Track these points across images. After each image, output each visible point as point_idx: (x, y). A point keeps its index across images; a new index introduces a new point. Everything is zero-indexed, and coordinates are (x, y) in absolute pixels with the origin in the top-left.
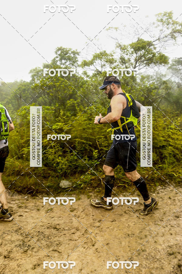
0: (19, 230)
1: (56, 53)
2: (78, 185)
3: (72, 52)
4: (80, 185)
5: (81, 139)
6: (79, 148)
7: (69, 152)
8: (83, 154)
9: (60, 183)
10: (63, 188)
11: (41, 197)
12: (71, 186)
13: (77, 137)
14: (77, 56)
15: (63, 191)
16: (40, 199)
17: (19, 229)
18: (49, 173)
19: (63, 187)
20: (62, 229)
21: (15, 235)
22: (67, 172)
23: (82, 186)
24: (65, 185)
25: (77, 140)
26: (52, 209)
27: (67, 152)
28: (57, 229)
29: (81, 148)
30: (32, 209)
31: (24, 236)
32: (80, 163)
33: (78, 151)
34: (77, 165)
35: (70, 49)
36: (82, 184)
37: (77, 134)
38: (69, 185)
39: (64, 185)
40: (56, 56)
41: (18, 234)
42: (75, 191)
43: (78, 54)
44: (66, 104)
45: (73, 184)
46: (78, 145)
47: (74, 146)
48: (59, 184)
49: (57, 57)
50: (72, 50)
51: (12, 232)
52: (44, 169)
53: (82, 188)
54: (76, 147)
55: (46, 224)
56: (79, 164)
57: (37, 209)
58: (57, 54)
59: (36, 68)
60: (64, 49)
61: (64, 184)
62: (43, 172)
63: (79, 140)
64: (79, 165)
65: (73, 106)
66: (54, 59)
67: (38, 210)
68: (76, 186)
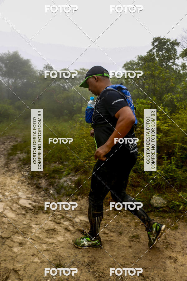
0: (91, 264)
1: (153, 44)
2: (175, 206)
3: (170, 43)
4: (179, 206)
5: (183, 144)
6: (179, 155)
7: (165, 159)
8: (183, 162)
9: (152, 199)
10: (154, 206)
11: (126, 214)
12: (165, 206)
13: (178, 141)
14: (176, 47)
15: (154, 211)
16: (124, 216)
17: (92, 262)
18: (138, 182)
19: (156, 205)
20: (150, 278)
21: (86, 272)
22: (162, 184)
23: (180, 209)
24: (158, 203)
25: (178, 144)
26: (138, 236)
27: (164, 158)
28: (143, 277)
29: (182, 155)
30: (113, 230)
31: (96, 277)
32: (180, 175)
33: (177, 158)
34: (175, 177)
35: (169, 40)
36: (180, 205)
37: (178, 136)
38: (164, 204)
39: (156, 203)
40: (152, 47)
41: (89, 271)
42: (170, 214)
43: (178, 44)
44: (163, 98)
45: (168, 202)
46: (178, 151)
47: (173, 151)
48: (150, 200)
49: (154, 48)
50: (171, 41)
51: (82, 264)
52: (132, 176)
53: (180, 211)
54: (175, 153)
55: (127, 263)
56: (177, 175)
57: (119, 233)
58: (153, 46)
59: (131, 62)
60: (162, 39)
61: (156, 201)
62: (132, 179)
63: (181, 144)
64: (177, 177)
65: (171, 101)
66: (151, 51)
67: (121, 233)
68: (173, 207)
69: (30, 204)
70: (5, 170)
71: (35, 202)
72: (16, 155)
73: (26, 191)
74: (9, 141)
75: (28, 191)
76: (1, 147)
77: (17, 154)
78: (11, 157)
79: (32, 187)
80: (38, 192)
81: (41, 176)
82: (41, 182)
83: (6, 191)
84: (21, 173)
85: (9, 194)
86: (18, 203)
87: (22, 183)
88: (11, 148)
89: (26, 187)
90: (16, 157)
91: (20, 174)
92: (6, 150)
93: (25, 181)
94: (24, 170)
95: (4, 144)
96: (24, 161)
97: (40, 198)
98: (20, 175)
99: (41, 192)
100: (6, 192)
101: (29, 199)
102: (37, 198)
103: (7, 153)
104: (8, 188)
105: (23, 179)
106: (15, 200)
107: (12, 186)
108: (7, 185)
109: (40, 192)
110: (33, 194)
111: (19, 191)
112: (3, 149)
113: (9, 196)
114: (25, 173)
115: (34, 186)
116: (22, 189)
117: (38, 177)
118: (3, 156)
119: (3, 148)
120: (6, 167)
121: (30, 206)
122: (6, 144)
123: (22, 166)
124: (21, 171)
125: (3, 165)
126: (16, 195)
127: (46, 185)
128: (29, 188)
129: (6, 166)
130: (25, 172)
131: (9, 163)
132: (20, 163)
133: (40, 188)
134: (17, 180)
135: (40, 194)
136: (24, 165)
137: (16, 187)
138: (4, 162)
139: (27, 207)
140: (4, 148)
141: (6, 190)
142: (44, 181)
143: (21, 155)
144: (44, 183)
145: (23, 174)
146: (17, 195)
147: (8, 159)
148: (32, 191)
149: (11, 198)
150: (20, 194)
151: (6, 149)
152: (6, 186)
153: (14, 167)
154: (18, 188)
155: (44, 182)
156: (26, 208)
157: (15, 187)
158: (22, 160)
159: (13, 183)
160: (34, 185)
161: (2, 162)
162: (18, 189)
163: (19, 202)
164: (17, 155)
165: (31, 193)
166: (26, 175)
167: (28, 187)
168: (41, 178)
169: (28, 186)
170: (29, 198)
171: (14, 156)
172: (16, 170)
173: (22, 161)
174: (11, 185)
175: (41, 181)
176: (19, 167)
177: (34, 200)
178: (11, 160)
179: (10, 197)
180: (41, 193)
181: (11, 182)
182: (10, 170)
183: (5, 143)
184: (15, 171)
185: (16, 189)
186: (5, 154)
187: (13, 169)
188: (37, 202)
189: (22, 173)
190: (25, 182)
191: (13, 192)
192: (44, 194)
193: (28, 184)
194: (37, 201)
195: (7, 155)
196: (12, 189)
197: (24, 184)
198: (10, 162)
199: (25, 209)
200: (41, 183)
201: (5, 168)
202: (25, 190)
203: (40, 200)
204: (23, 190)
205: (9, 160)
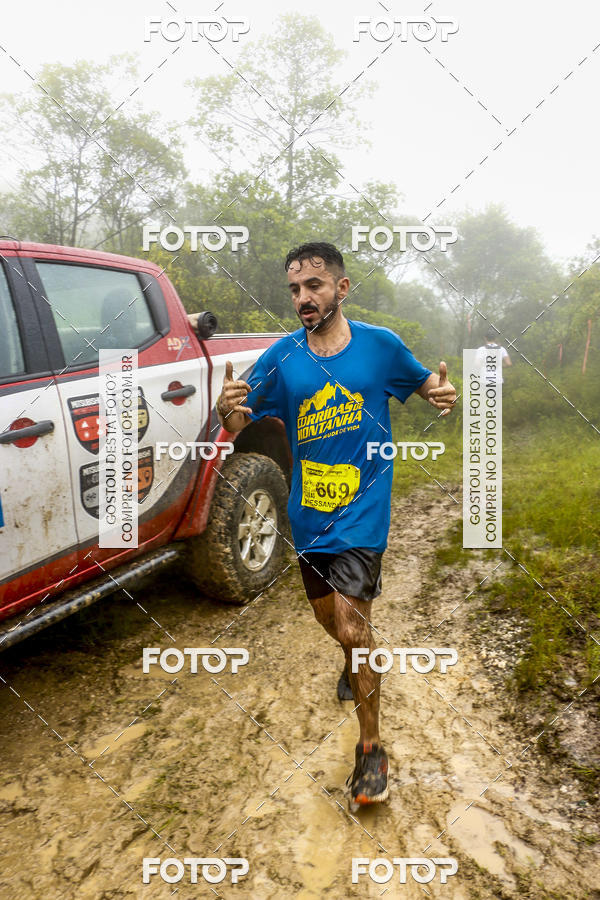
69: (499, 847)
70: (411, 627)
71: (526, 839)
72: (464, 564)
73: (489, 754)
74: (446, 503)
75: (498, 759)
76: (416, 523)
77: (473, 558)
78: (447, 570)
79: (519, 739)
80: (547, 778)
81: (569, 689)
82: (565, 722)
83: (396, 734)
84: (478, 653)
85: (409, 752)
86: (443, 826)
87: (475, 706)
88: (450, 531)
89: (493, 734)
90: (467, 573)
91: (475, 657)
92: (430, 538)
93: (490, 696)
94: (493, 641)
95: (428, 514)
96: (496, 595)
97: (557, 823)
98: (472, 661)
99: (564, 781)
100: (400, 738)
101: (497, 815)
102: (541, 818)
103: (432, 550)
104: (411, 719)
105: (481, 684)
106: (431, 801)
107: (430, 714)
108: (410, 703)
109: (557, 783)
110: (520, 783)
111: (457, 751)
112: (420, 532)
113: (408, 766)
114: (493, 654)
115: (534, 739)
116: (470, 737)
117: (553, 693)
118: (414, 559)
119: (420, 527)
120: (421, 613)
121: (495, 865)
122: (433, 511)
123: (485, 618)
124: (477, 643)
125: (410, 603)
126: (438, 766)
127: (590, 745)
128: (509, 739)
129: (421, 609)
130: (496, 649)
131: (433, 594)
132: (480, 604)
133: (557, 757)
134: (456, 684)
135: (555, 792)
136: (494, 613)
137: (448, 721)
138: (417, 587)
139: (484, 873)
140: (425, 526)
141: (400, 728)
142: (580, 719)
143: (489, 565)
144: (583, 732)
145: (487, 659)
146: (445, 772)
147: (433, 575)
148: (517, 763)
149: (412, 781)
150: (459, 764)
151: (432, 532)
152: (405, 706)
153: (453, 618)
154: (458, 728)
155: (584, 727)
156: (478, 878)
157: (442, 724)
158: (487, 591)
159: (438, 697)
160: (534, 733)
161: (409, 586)
162: (456, 735)
163: (449, 816)
164: (471, 562)
165: (512, 775)
166: (496, 667)
167: (502, 734)
168: (569, 700)
169: (502, 730)
170: (501, 805)
171: (456, 566)
172: (457, 634)
173: (488, 594)
174: (424, 704)
175: (566, 716)
176: (471, 620)
177: (522, 830)
178: (444, 582)
179: (412, 773)
180: (564, 789)
181: (430, 692)
182: (432, 630)
183: (430, 507)
184: (454, 635)
185: (445, 736)
186: (427, 552)
187: (447, 628)
188: (540, 848)
189: (484, 653)
190: (488, 704)
191: (428, 746)
192: (579, 803)
193: (504, 719)
194: (538, 837)
195: (430, 559)
196: (426, 732)
197: (482, 713)
198: (440, 592)
199: (471, 877)
200: (569, 730)
201: (416, 616)
202: (482, 746)
203: (555, 838)
204: (477, 749)
205: (435, 582)
